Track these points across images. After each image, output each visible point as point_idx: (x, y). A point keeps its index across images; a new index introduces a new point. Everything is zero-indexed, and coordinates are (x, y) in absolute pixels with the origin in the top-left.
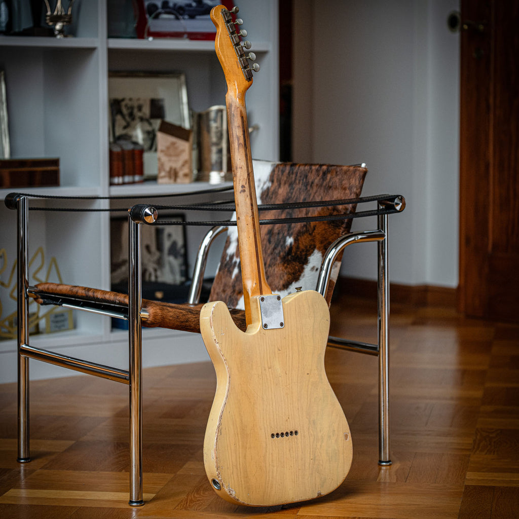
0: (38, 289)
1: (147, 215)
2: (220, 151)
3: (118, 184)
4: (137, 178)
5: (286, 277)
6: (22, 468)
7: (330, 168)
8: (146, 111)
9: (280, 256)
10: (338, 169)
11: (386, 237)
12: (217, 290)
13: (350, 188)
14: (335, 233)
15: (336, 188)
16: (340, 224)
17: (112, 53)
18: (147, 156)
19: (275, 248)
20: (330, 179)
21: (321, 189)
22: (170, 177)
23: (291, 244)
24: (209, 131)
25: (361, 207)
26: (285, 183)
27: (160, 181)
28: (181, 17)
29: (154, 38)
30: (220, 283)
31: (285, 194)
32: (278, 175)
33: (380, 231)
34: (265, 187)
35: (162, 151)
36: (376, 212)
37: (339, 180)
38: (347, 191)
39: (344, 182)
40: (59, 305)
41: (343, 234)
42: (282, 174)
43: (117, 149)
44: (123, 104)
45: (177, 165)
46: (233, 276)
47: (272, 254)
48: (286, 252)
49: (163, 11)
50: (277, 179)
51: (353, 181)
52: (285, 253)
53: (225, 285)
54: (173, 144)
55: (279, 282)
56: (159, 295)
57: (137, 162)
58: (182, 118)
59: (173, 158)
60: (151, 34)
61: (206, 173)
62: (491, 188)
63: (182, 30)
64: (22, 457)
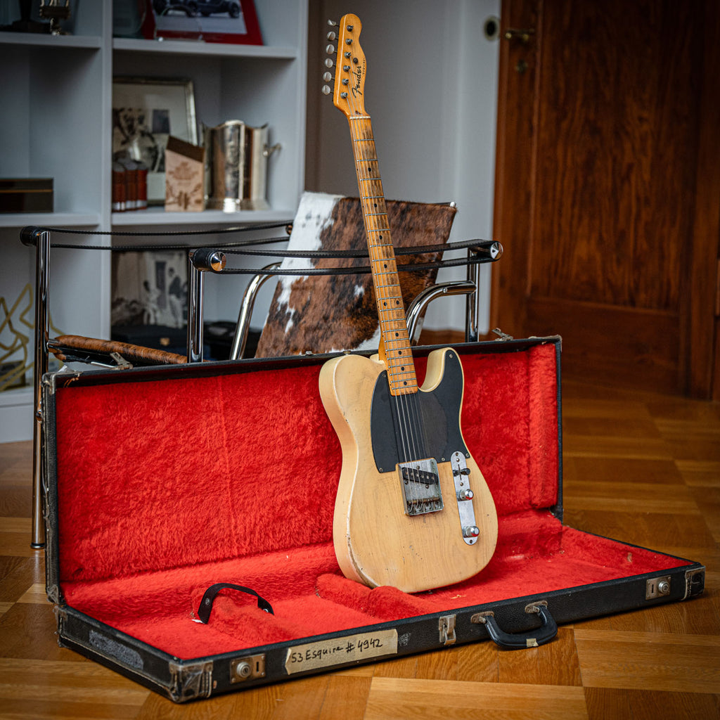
0: (60, 343)
1: (214, 261)
2: (236, 174)
3: (121, 211)
4: (139, 204)
5: (355, 334)
6: (37, 556)
7: (410, 206)
8: (149, 123)
9: (347, 309)
10: (421, 208)
11: (477, 290)
12: (266, 346)
13: (436, 231)
14: (418, 284)
15: (418, 230)
16: (424, 273)
17: (117, 54)
18: (151, 177)
19: (340, 299)
20: (411, 219)
21: (399, 230)
22: (180, 204)
23: (361, 294)
24: (224, 150)
25: (448, 255)
26: (352, 222)
27: (167, 207)
28: (194, 14)
29: (165, 39)
30: (269, 337)
31: (352, 235)
32: (343, 212)
33: (470, 282)
34: (327, 225)
35: (171, 173)
36: (466, 261)
37: (423, 220)
38: (433, 235)
39: (428, 223)
40: (87, 363)
41: (428, 285)
42: (349, 211)
43: (120, 170)
44: (122, 114)
45: (188, 190)
46: (287, 330)
47: (336, 305)
48: (355, 303)
49: (172, 7)
50: (342, 217)
51: (441, 223)
52: (353, 304)
53: (276, 340)
54: (184, 164)
55: (346, 339)
56: (165, 342)
57: (140, 185)
58: (189, 132)
59: (184, 181)
60: (161, 34)
61: (220, 199)
62: (532, 221)
63: (197, 30)
64: (37, 542)
